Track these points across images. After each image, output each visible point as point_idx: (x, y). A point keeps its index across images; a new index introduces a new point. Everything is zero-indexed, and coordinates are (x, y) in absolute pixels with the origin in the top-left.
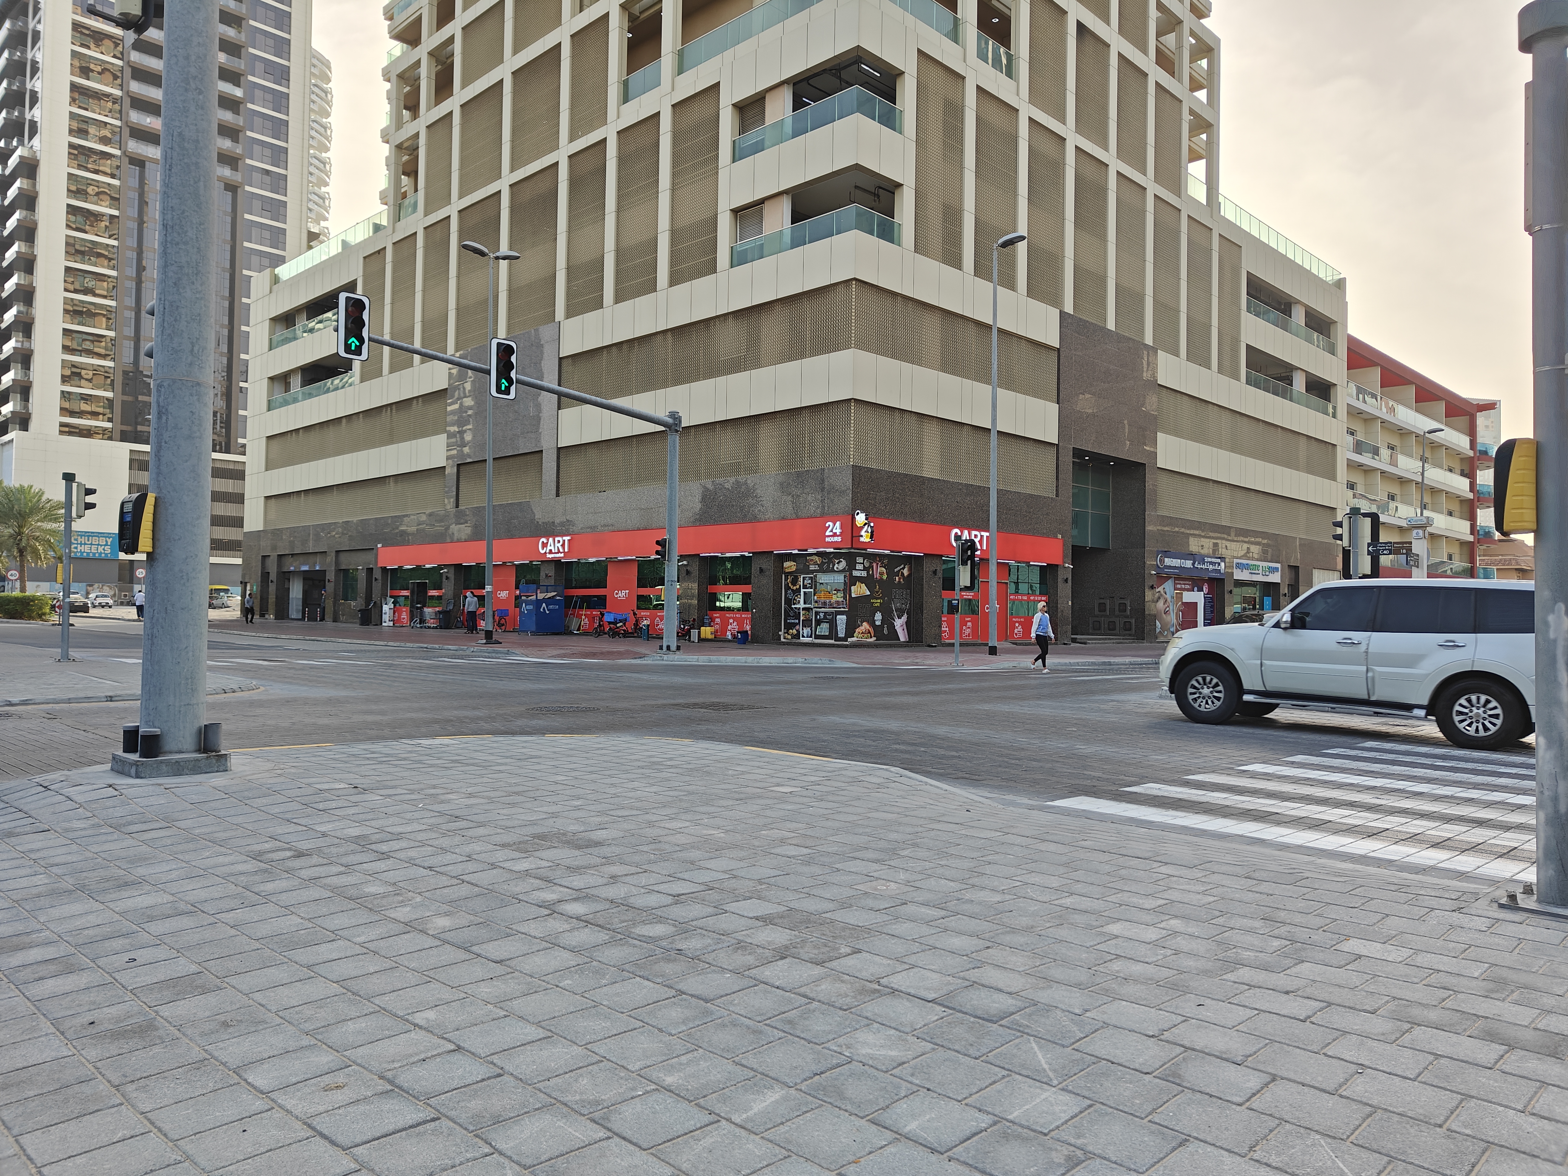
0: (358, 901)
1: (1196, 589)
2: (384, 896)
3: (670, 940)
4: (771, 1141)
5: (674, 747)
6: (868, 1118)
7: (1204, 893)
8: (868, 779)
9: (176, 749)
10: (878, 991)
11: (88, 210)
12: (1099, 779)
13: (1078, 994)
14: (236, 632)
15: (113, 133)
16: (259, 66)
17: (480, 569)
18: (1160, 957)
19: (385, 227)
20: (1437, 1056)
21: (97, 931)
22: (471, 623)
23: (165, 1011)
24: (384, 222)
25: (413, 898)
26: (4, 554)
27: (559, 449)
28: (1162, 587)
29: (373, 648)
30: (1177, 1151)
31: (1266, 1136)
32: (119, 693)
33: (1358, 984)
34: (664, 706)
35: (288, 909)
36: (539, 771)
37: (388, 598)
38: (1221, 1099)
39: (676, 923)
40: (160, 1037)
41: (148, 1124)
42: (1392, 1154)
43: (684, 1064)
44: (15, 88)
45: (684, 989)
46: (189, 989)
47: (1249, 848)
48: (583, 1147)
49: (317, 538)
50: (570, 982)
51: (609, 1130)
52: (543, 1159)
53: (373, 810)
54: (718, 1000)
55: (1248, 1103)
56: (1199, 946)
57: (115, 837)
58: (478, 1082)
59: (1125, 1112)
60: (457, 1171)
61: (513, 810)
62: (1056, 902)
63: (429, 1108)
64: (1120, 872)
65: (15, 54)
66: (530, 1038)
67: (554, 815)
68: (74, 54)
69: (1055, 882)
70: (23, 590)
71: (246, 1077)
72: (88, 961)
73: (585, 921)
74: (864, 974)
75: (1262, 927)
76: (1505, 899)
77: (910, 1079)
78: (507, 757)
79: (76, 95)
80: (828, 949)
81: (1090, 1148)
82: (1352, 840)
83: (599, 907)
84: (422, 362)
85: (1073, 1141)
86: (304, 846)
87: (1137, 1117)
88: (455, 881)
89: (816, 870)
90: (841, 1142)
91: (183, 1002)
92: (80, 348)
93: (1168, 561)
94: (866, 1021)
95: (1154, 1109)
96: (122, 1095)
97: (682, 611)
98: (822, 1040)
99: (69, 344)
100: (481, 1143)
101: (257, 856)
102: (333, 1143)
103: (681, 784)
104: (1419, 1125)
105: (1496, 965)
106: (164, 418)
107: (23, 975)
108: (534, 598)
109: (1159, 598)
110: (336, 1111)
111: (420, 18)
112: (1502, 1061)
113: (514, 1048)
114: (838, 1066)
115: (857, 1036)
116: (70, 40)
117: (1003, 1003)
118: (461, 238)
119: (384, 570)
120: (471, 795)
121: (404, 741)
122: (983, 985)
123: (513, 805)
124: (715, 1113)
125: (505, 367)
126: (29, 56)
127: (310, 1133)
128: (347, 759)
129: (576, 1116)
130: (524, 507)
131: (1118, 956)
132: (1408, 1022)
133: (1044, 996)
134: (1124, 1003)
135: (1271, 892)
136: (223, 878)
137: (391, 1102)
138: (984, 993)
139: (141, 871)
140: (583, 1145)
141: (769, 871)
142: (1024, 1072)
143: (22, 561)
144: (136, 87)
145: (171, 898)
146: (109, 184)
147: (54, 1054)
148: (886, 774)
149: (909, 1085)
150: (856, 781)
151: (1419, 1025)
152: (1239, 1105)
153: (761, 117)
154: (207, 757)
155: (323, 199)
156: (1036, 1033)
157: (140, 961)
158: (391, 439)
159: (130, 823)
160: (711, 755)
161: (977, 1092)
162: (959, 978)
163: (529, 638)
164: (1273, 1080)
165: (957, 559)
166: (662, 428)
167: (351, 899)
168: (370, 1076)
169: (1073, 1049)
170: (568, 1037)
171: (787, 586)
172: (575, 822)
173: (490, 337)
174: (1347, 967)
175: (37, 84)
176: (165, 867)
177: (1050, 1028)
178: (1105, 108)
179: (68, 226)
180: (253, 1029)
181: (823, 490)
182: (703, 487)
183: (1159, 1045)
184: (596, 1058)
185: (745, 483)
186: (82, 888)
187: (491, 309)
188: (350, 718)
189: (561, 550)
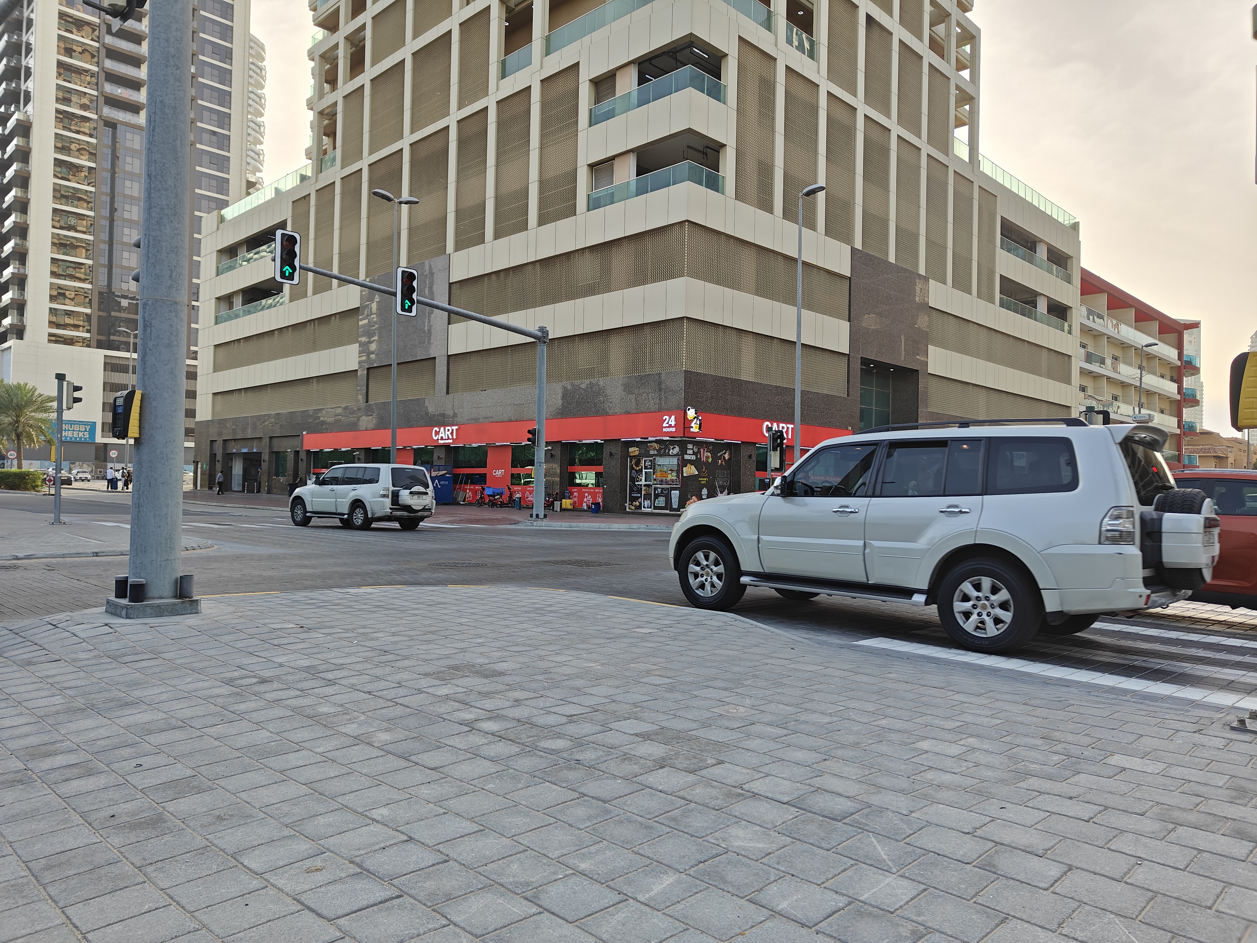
0: (314, 719)
2: (335, 715)
3: (569, 752)
4: (671, 917)
5: (552, 595)
6: (747, 898)
7: (991, 716)
8: (709, 622)
9: (158, 595)
10: (742, 795)
11: (71, 163)
13: (903, 799)
14: (190, 501)
15: (91, 101)
16: (208, 48)
17: (385, 452)
18: (964, 769)
19: (309, 177)
20: (1200, 851)
21: (108, 741)
23: (171, 807)
24: (309, 174)
25: (358, 717)
26: (5, 438)
27: (449, 356)
30: (1000, 927)
31: (1070, 915)
32: (103, 550)
33: (1126, 791)
34: (538, 563)
35: (259, 725)
36: (446, 614)
37: (311, 475)
38: (1029, 884)
39: (573, 738)
40: (169, 828)
41: (168, 899)
42: (1174, 931)
43: (593, 853)
44: (13, 64)
45: (586, 792)
46: (187, 789)
48: (521, 920)
49: (254, 426)
50: (493, 786)
51: (540, 906)
52: (490, 929)
53: (317, 646)
54: (614, 802)
55: (1052, 889)
56: (994, 760)
57: (114, 665)
58: (429, 867)
59: (954, 895)
60: (422, 939)
61: (430, 646)
62: (874, 723)
63: (393, 887)
64: (922, 699)
65: (13, 37)
66: (467, 831)
67: (463, 650)
68: (60, 37)
69: (871, 707)
70: (20, 466)
71: (242, 861)
72: (104, 766)
73: (499, 736)
74: (729, 781)
75: (1043, 744)
76: (1236, 723)
77: (777, 866)
78: (419, 603)
79: (62, 71)
80: (697, 760)
81: (930, 924)
82: (1102, 674)
83: (509, 725)
84: (339, 286)
85: (915, 918)
86: (266, 674)
87: (964, 899)
88: (390, 704)
89: (679, 696)
90: (728, 918)
91: (184, 799)
92: (65, 274)
94: (735, 819)
95: (977, 893)
96: (144, 874)
97: (548, 486)
98: (702, 834)
99: (56, 270)
100: (438, 916)
101: (229, 682)
102: (319, 915)
103: (561, 626)
104: (1192, 907)
105: (1236, 777)
106: (149, 330)
107: (53, 776)
110: (319, 889)
111: (338, 9)
112: (1252, 856)
113: (455, 839)
114: (717, 855)
115: (729, 831)
116: (57, 26)
117: (843, 805)
118: (370, 187)
119: (308, 452)
120: (394, 634)
121: (335, 589)
122: (826, 791)
123: (429, 642)
124: (623, 893)
125: (408, 291)
126: (24, 39)
127: (300, 907)
128: (291, 604)
129: (511, 895)
130: (420, 402)
131: (930, 768)
132: (1172, 823)
133: (875, 800)
134: (941, 806)
135: (1046, 716)
136: (204, 700)
137: (362, 882)
138: (827, 797)
139: (138, 693)
140: (521, 918)
141: (641, 696)
142: (868, 862)
143: (19, 444)
144: (110, 64)
145: (165, 716)
146: (88, 142)
147: (86, 841)
148: (724, 619)
149: (777, 872)
150: (699, 624)
151: (1181, 825)
152: (1044, 889)
153: (612, 90)
154: (183, 602)
155: (258, 155)
156: (873, 830)
157: (146, 766)
158: (314, 347)
159: (124, 655)
160: (582, 602)
161: (832, 878)
162: (806, 784)
164: (1070, 869)
165: (768, 446)
166: (533, 340)
167: (308, 717)
168: (341, 861)
169: (906, 843)
170: (497, 831)
171: (631, 467)
172: (480, 656)
173: (395, 266)
174: (1115, 778)
175: (30, 62)
176: (157, 690)
177: (885, 826)
178: (888, 84)
179: (55, 176)
180: (243, 822)
181: (660, 390)
182: (564, 387)
183: (974, 840)
184: (522, 848)
185: (597, 384)
186: (92, 707)
187: (395, 243)
188: (288, 571)
189: (450, 437)
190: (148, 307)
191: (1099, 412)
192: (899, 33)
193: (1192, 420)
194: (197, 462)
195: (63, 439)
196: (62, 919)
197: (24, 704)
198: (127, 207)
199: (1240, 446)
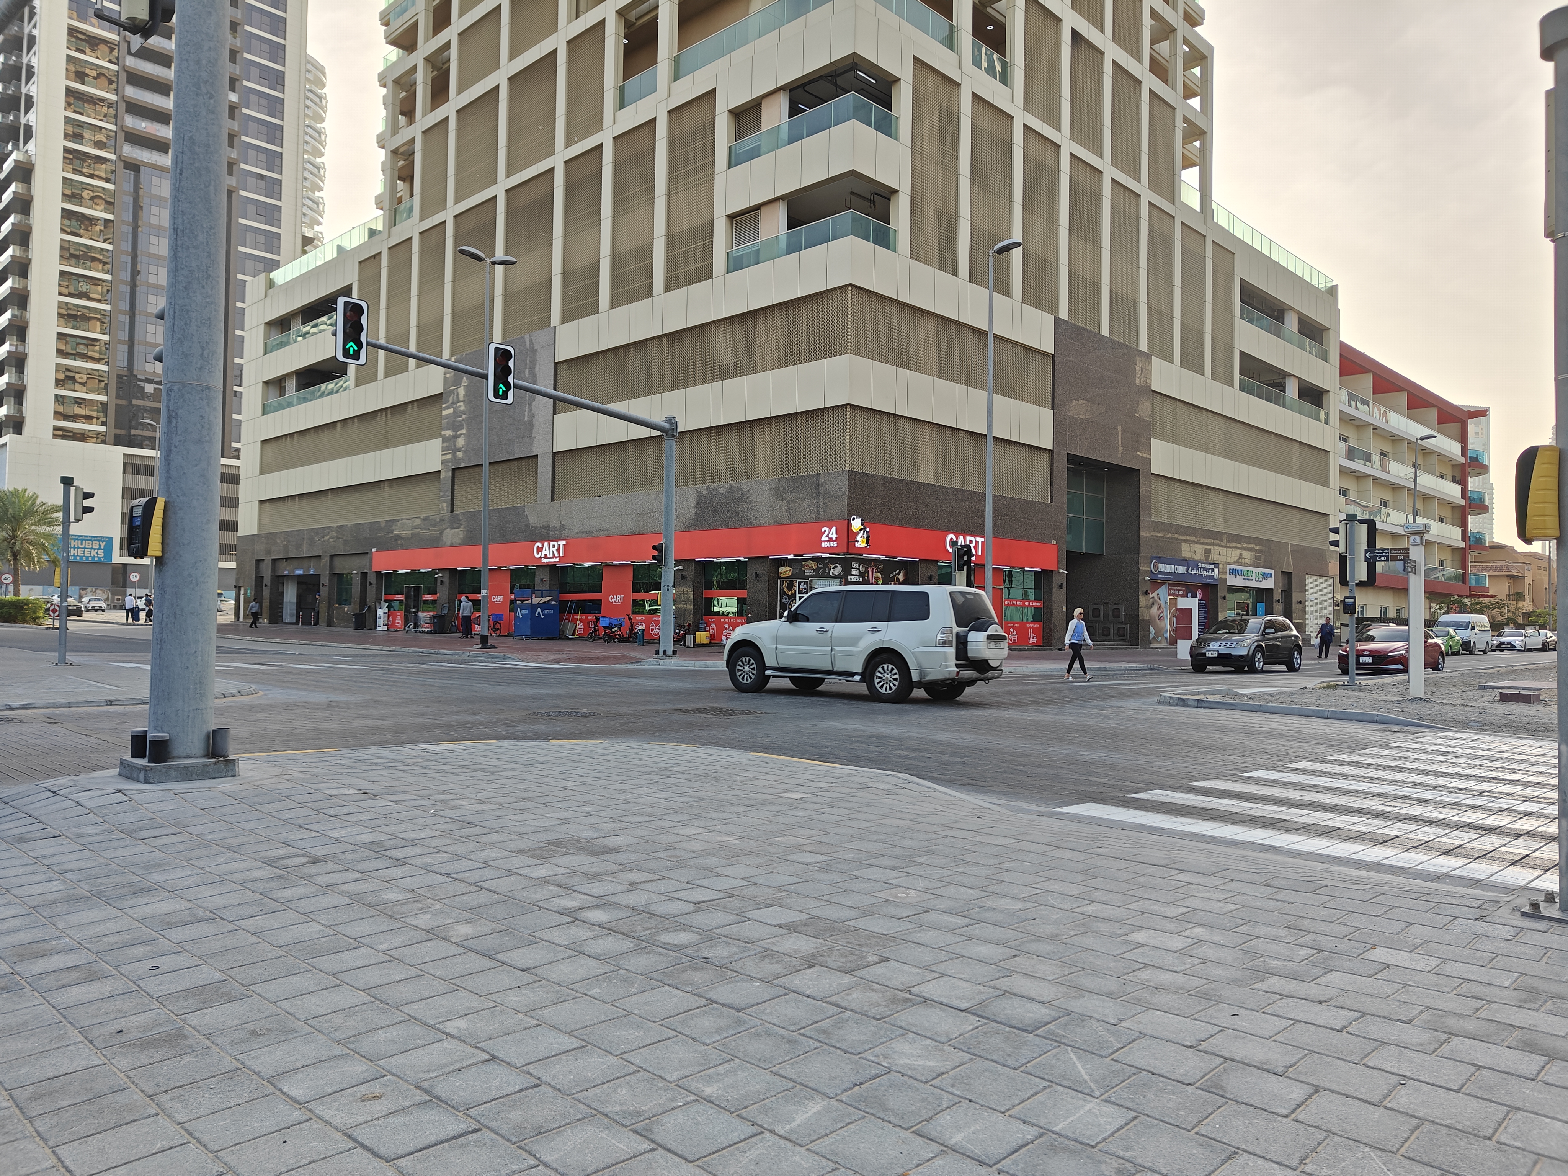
0: (378, 908)
1: (1189, 595)
2: (404, 903)
3: (695, 948)
4: (817, 1154)
5: (680, 752)
6: (913, 1129)
7: (1224, 901)
8: (876, 785)
9: (184, 754)
10: (910, 1000)
11: (82, 214)
12: (1105, 785)
13: (1111, 1004)
14: (230, 636)
15: (108, 137)
16: (254, 72)
17: (475, 573)
18: (1188, 966)
19: (380, 232)
20: (1479, 1067)
21: (117, 938)
22: (466, 627)
23: (194, 1019)
24: (380, 227)
25: (433, 905)
27: (554, 454)
28: (1156, 592)
29: (368, 652)
30: (1227, 1164)
31: (1315, 1149)
32: (118, 697)
33: (1390, 993)
34: (664, 711)
35: (308, 916)
36: (547, 776)
37: (383, 603)
38: (1265, 1110)
39: (700, 930)
40: (190, 1046)
41: (187, 1135)
42: (1445, 1167)
43: (722, 1075)
44: (10, 92)
45: (715, 997)
46: (215, 997)
47: (1261, 855)
48: (628, 1159)
49: (311, 541)
50: (599, 991)
51: (653, 1141)
52: (589, 1171)
53: (384, 816)
54: (750, 1010)
55: (1293, 1115)
56: (1227, 955)
57: (128, 842)
58: (516, 1092)
59: (1171, 1124)
61: (525, 816)
62: (1078, 910)
63: (469, 1119)
64: (1139, 879)
65: (10, 59)
66: (564, 1048)
67: (567, 821)
68: (70, 59)
69: (1075, 890)
70: (17, 593)
71: (281, 1086)
72: (111, 969)
73: (608, 929)
74: (895, 983)
75: (1287, 935)
76: (1528, 907)
77: (951, 1090)
78: (513, 763)
79: (72, 100)
80: (855, 957)
81: (1140, 1161)
82: (1364, 848)
83: (621, 914)
84: (418, 367)
85: (1121, 1153)
86: (318, 852)
87: (1183, 1129)
88: (473, 888)
89: (834, 877)
90: (887, 1154)
91: (210, 1010)
92: (74, 352)
93: (1162, 567)
94: (900, 1031)
95: (1200, 1122)
96: (157, 1105)
97: (678, 615)
98: (860, 1050)
99: (63, 348)
100: (525, 1155)
101: (272, 862)
102: (375, 1154)
103: (691, 790)
104: (1468, 1137)
105: (1526, 975)
106: (174, 422)
107: (47, 982)
108: (529, 602)
109: (1153, 604)
110: (376, 1122)
111: (416, 24)
112: (1543, 1072)
113: (549, 1057)
114: (877, 1076)
115: (893, 1045)
116: (65, 45)
117: (1037, 1012)
118: (456, 243)
119: (379, 574)
120: (481, 801)
121: (408, 746)
122: (1015, 995)
123: (524, 811)
124: (757, 1125)
125: (503, 372)
126: (25, 60)
127: (351, 1144)
128: (353, 764)
129: (618, 1127)
130: (518, 511)
131: (1146, 965)
132: (1445, 1032)
133: (1077, 1006)
134: (1158, 1013)
135: (1292, 900)
136: (240, 884)
137: (430, 1112)
138: (1016, 1002)
139: (157, 877)
140: (629, 1157)
141: (787, 878)
142: (1065, 1083)
143: (15, 565)
144: (131, 92)
145: (190, 905)
146: (104, 189)
147: (85, 1063)
148: (895, 781)
149: (950, 1096)
150: (864, 787)
151: (1456, 1035)
152: (1284, 1117)
153: (757, 123)
154: (216, 763)
155: (317, 204)
156: (1073, 1043)
157: (163, 969)
158: (386, 443)
159: (141, 829)
160: (717, 760)
161: (1019, 1104)
162: (990, 987)
163: (524, 642)
164: (1317, 1091)
165: (952, 565)
166: (659, 433)
167: (370, 906)
168: (406, 1086)
169: (1112, 1060)
170: (603, 1047)
171: (782, 590)
172: (588, 828)
173: (487, 342)
174: (1376, 977)
175: (32, 89)
176: (180, 873)
177: (1087, 1039)
178: (1099, 115)
179: (63, 230)
180: (283, 1038)
181: (818, 496)
182: (699, 492)
183: (1198, 1056)
184: (633, 1068)
185: (740, 488)
186: (99, 894)
187: (487, 313)
188: (351, 723)
189: (556, 555)
190: (173, 394)
191: (1362, 521)
192: (1113, 53)
193: (1481, 531)
194: (240, 587)
195: (72, 558)
196: (53, 1161)
197: (14, 891)
198: (153, 269)
199: (1540, 563)
